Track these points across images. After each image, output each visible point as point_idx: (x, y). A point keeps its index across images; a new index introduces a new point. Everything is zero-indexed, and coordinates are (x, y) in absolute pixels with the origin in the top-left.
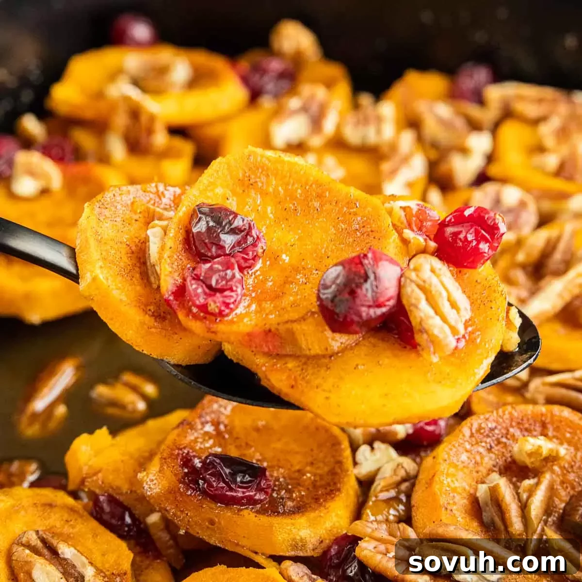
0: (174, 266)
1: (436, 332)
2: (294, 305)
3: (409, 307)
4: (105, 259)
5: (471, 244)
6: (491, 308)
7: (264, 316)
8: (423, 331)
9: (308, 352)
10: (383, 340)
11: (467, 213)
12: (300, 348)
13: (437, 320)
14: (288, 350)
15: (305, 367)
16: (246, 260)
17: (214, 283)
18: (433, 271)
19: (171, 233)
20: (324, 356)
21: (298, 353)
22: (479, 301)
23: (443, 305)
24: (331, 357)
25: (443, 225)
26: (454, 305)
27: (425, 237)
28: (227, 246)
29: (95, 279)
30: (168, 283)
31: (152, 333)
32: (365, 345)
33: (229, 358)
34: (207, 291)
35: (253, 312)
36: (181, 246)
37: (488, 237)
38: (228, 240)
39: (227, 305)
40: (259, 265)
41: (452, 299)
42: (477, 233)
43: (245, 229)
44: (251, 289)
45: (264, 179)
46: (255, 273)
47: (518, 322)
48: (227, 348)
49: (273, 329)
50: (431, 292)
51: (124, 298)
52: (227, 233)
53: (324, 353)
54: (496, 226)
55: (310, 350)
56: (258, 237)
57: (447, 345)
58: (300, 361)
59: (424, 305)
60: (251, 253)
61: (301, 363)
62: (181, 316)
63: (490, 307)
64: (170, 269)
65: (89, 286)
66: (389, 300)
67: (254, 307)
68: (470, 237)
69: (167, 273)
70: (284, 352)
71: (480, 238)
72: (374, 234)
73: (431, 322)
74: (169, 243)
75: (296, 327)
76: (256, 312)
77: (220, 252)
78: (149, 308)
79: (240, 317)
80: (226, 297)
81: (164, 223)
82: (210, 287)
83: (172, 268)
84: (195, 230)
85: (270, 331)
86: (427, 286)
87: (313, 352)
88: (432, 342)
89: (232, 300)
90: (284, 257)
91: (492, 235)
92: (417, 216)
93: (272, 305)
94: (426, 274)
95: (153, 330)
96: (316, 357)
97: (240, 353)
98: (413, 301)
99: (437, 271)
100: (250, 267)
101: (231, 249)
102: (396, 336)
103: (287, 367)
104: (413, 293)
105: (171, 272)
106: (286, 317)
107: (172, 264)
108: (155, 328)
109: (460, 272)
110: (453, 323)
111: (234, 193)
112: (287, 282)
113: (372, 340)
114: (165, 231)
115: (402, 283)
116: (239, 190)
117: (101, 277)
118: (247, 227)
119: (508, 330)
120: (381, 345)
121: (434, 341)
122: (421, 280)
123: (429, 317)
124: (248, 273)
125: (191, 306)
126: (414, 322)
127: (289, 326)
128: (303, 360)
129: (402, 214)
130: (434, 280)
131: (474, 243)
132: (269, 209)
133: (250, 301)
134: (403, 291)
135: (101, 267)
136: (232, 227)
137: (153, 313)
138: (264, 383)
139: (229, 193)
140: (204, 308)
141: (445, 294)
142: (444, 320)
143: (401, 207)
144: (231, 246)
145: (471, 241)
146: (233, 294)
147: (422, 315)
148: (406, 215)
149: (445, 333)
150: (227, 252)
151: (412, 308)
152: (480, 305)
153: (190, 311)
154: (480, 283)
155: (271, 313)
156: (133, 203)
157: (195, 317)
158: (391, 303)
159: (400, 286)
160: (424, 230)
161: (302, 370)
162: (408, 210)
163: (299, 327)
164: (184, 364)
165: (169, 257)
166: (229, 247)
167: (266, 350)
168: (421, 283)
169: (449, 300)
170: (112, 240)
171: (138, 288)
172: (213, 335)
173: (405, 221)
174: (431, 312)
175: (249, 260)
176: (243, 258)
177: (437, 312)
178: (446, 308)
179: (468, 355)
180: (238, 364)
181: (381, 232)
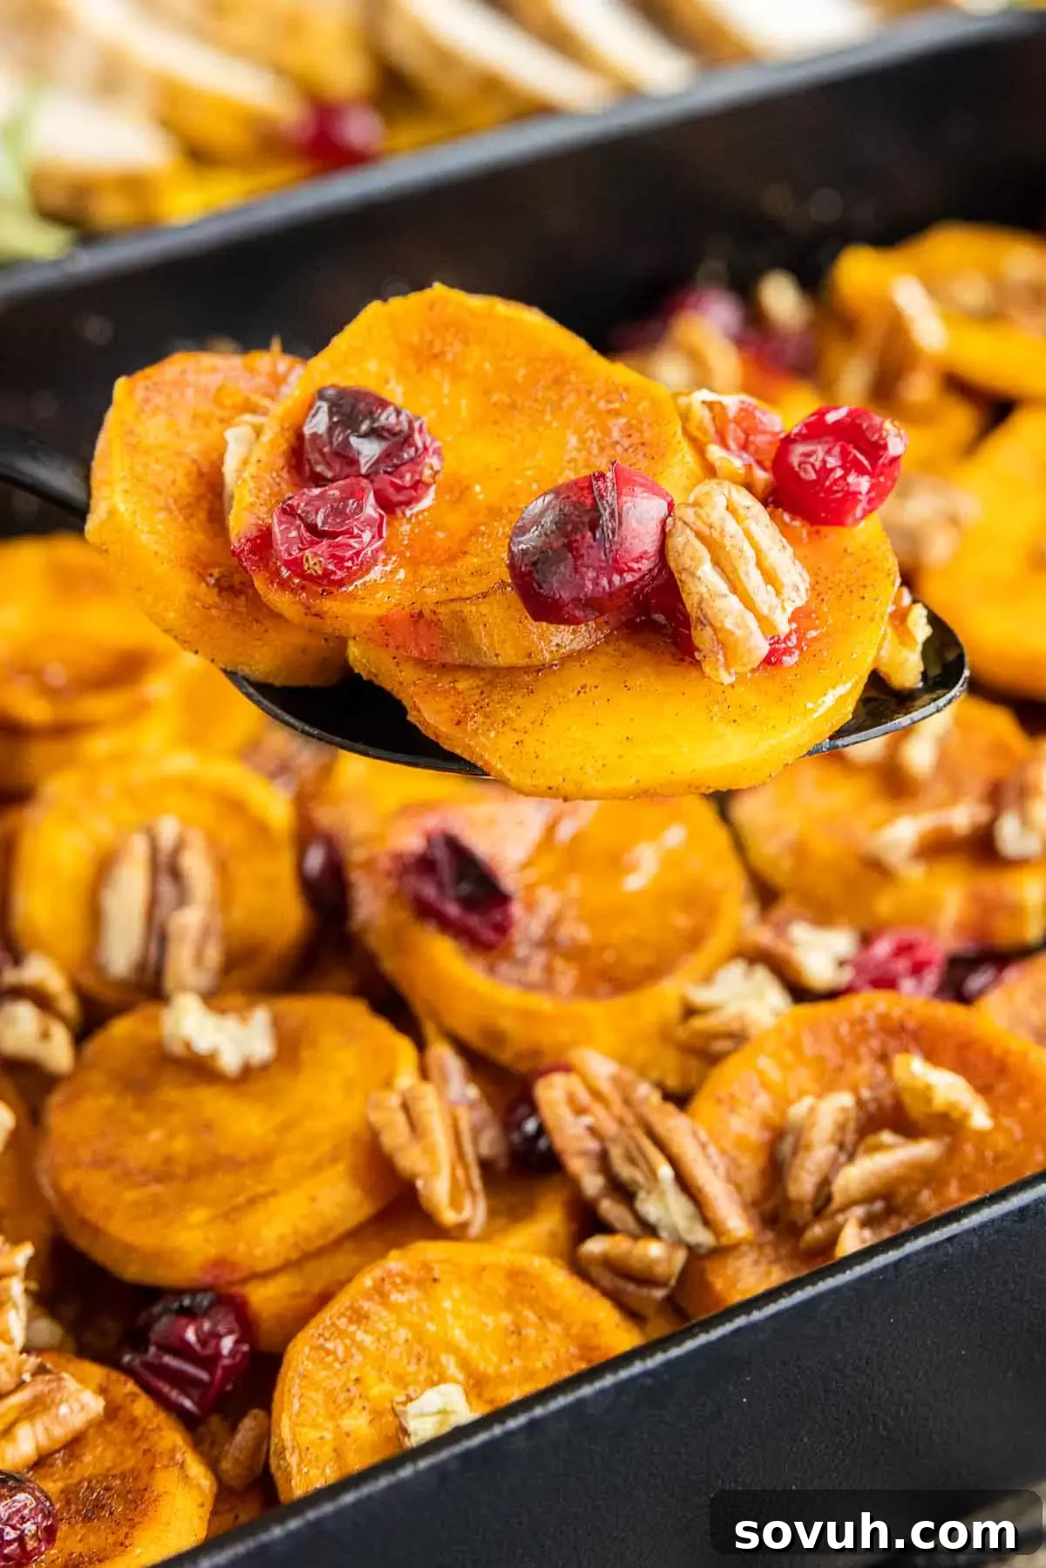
0: (262, 495)
1: (729, 624)
2: (477, 573)
3: (680, 573)
4: (139, 480)
5: (832, 474)
6: (863, 598)
7: (418, 589)
8: (704, 621)
9: (494, 662)
10: (644, 646)
11: (831, 418)
12: (478, 651)
13: (734, 602)
14: (456, 655)
15: (487, 689)
16: (399, 489)
17: (319, 521)
18: (731, 509)
19: (267, 437)
20: (526, 669)
21: (476, 662)
22: (843, 586)
23: (747, 574)
24: (539, 671)
25: (788, 442)
26: (770, 578)
27: (751, 460)
28: (363, 461)
29: (112, 513)
30: (241, 522)
31: (212, 619)
32: (607, 654)
33: (356, 671)
34: (307, 535)
35: (399, 583)
36: (281, 462)
37: (866, 462)
38: (368, 450)
39: (340, 561)
40: (427, 501)
41: (766, 564)
42: (844, 454)
43: (401, 431)
44: (406, 542)
45: (458, 346)
46: (417, 515)
47: (921, 630)
48: (354, 653)
49: (427, 613)
50: (723, 547)
51: (164, 552)
52: (365, 436)
53: (524, 662)
54: (882, 442)
55: (497, 655)
56: (426, 449)
57: (750, 651)
58: (483, 679)
59: (707, 571)
60: (408, 477)
61: (481, 683)
62: (259, 583)
63: (861, 595)
64: (252, 499)
65: (102, 524)
66: (639, 559)
67: (401, 575)
68: (832, 462)
69: (244, 505)
70: (448, 659)
71: (850, 465)
72: (646, 449)
73: (719, 603)
74: (259, 453)
75: (469, 609)
76: (403, 584)
77: (347, 470)
78: (210, 571)
79: (373, 588)
80: (339, 546)
81: (257, 419)
82: (312, 528)
83: (258, 497)
84: (307, 431)
85: (421, 615)
86: (716, 535)
87: (501, 662)
88: (722, 644)
89: (349, 554)
90: (478, 488)
91: (874, 459)
92: (738, 422)
93: (437, 573)
94: (717, 512)
95: (214, 612)
96: (511, 670)
97: (371, 659)
98: (687, 563)
99: (741, 511)
100: (408, 503)
101: (370, 467)
102: (669, 641)
103: (454, 688)
104: (686, 548)
105: (253, 505)
106: (456, 591)
107: (260, 491)
108: (217, 607)
109: (817, 532)
110: (765, 611)
111: (402, 373)
112: (474, 533)
113: (624, 646)
114: (258, 432)
115: (667, 530)
116: (411, 367)
117: (122, 508)
118: (405, 426)
119: (900, 647)
120: (639, 654)
121: (725, 644)
122: (704, 523)
123: (715, 595)
124: (404, 514)
125: (280, 567)
126: (690, 603)
127: (456, 606)
128: (488, 677)
129: (706, 415)
130: (731, 526)
131: (839, 473)
132: (464, 402)
133: (396, 563)
134: (670, 543)
135: (126, 492)
136: (376, 425)
137: (217, 580)
138: (412, 717)
139: (391, 372)
140: (295, 565)
141: (750, 553)
142: (749, 603)
143: (704, 402)
144: (372, 461)
145: (832, 470)
146: (352, 542)
147: (703, 589)
148: (714, 419)
149: (748, 627)
150: (363, 471)
151: (684, 576)
152: (843, 592)
153: (278, 572)
154: (851, 554)
155: (430, 585)
156: (219, 390)
157: (284, 585)
158: (646, 565)
159: (664, 535)
160: (752, 448)
161: (482, 693)
162: (717, 408)
163: (474, 609)
164: (277, 683)
165: (253, 477)
166: (367, 462)
167: (416, 654)
168: (706, 530)
169: (759, 565)
170: (162, 447)
171: (200, 537)
172: (315, 620)
173: (712, 429)
174: (722, 587)
175: (404, 488)
176: (393, 484)
177: (735, 587)
178: (753, 580)
179: (801, 679)
180: (370, 683)
181: (658, 446)
